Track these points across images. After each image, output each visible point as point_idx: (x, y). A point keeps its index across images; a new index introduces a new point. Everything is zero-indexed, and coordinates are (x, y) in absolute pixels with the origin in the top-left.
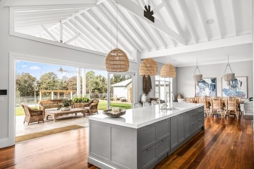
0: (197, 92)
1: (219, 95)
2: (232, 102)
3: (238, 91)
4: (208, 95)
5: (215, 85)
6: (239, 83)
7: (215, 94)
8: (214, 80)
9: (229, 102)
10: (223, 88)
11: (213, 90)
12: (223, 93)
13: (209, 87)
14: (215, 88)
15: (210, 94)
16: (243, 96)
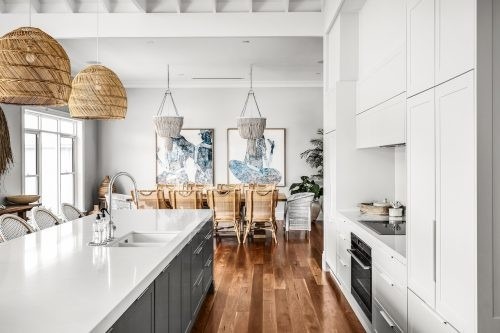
0: (160, 173)
1: (221, 179)
2: (264, 199)
3: (265, 167)
4: (192, 179)
5: (210, 150)
6: (269, 146)
7: (209, 176)
8: (208, 136)
9: (256, 198)
10: (232, 158)
11: (205, 163)
12: (231, 174)
13: (196, 157)
14: (210, 157)
15: (197, 176)
16: (276, 179)
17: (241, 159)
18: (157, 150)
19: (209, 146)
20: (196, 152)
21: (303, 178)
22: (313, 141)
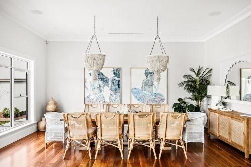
3: (154, 92)
5: (119, 81)
7: (119, 98)
8: (118, 72)
10: (133, 86)
11: (116, 90)
12: (133, 97)
13: (110, 85)
14: (119, 86)
15: (110, 98)
16: (161, 100)
17: (139, 87)
18: (85, 81)
19: (118, 79)
20: (110, 83)
21: (179, 100)
22: (185, 76)
